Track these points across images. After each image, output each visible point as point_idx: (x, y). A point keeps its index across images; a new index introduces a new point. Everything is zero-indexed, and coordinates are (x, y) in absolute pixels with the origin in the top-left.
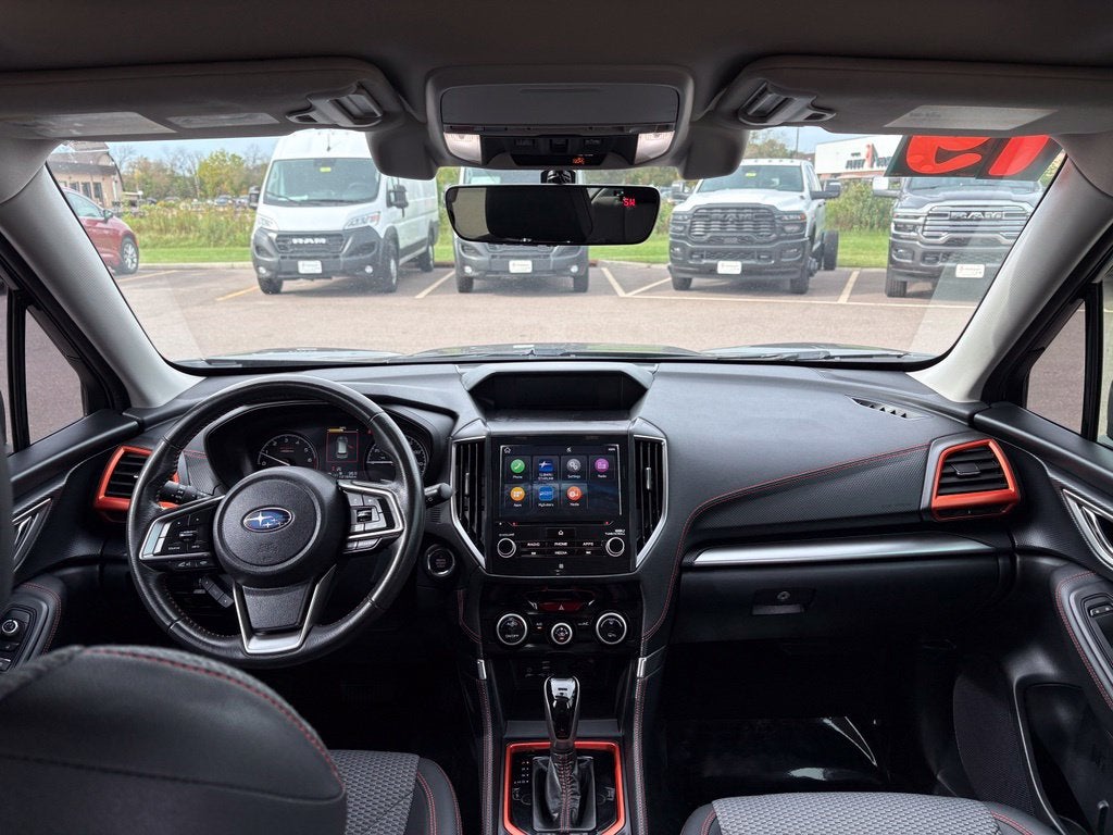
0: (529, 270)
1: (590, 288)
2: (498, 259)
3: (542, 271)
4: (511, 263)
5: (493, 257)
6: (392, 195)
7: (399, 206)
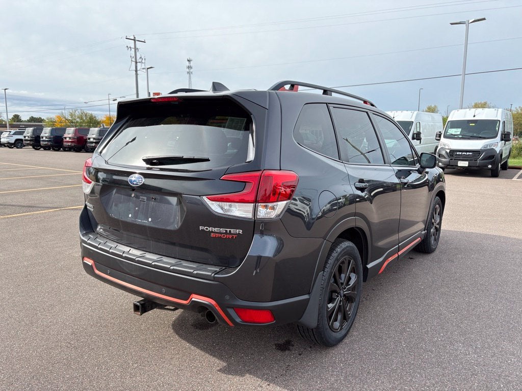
0: (467, 166)
1: (499, 176)
2: (453, 160)
3: (474, 166)
4: (459, 162)
5: (451, 159)
6: (415, 135)
7: (417, 140)
